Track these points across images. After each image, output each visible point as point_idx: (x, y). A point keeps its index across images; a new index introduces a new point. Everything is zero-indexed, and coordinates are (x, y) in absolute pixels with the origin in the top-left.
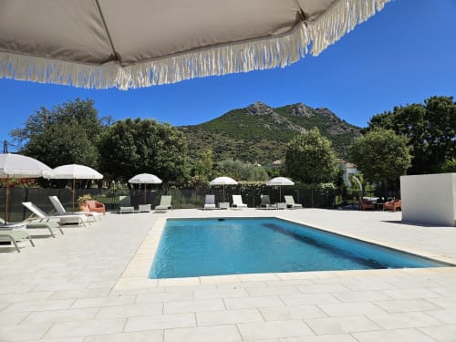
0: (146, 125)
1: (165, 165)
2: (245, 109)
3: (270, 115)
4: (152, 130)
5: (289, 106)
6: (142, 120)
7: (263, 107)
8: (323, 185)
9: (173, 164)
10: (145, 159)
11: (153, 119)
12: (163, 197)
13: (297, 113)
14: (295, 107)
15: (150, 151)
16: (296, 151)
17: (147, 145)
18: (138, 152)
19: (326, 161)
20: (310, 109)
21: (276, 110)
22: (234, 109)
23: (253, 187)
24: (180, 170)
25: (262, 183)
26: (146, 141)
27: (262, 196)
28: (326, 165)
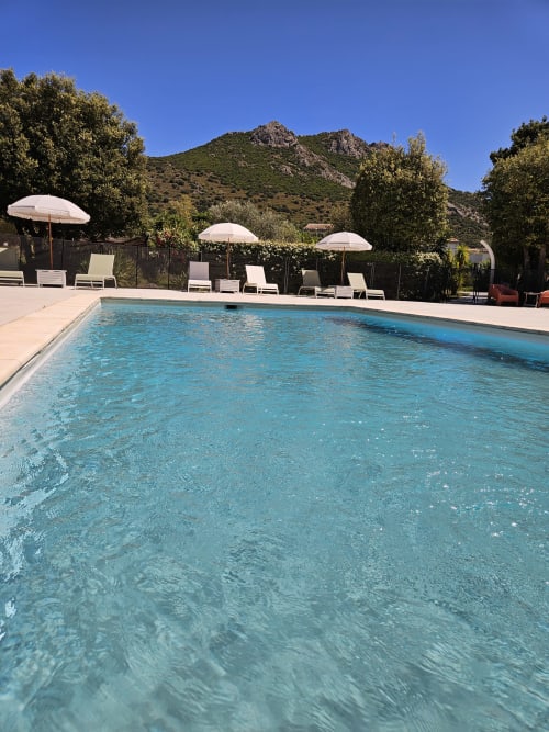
0: (49, 91)
1: (98, 190)
2: (249, 134)
3: (292, 149)
4: (66, 104)
5: (326, 134)
6: (40, 77)
7: (282, 133)
8: (421, 257)
9: (117, 190)
10: (51, 172)
11: (67, 79)
12: (94, 257)
13: (338, 148)
14: (337, 136)
15: (62, 153)
16: (376, 182)
17: (55, 140)
18: (33, 153)
19: (433, 205)
20: (360, 144)
21: (305, 140)
22: (230, 132)
23: (285, 253)
24: (132, 207)
25: (305, 245)
26: (50, 127)
27: (304, 272)
28: (433, 214)
